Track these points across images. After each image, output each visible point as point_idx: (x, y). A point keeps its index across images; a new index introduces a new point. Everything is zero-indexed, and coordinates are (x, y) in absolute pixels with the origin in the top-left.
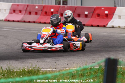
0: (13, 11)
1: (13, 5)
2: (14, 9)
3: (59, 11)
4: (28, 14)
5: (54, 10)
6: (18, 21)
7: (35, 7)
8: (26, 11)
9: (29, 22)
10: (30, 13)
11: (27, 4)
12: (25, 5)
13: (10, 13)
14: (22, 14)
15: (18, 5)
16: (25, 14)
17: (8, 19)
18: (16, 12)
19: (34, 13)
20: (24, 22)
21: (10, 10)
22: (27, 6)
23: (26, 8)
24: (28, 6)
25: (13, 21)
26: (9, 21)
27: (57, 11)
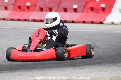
3: (38, 5)
19: (3, 8)
27: (35, 5)
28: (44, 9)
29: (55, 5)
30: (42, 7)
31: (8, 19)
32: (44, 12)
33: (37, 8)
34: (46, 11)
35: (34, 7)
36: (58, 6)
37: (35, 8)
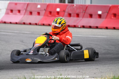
0: (10, 11)
1: (10, 3)
2: (12, 9)
3: (67, 10)
4: (28, 15)
5: (60, 10)
6: (16, 23)
7: (37, 6)
8: (26, 10)
9: (30, 24)
10: (31, 13)
11: (27, 2)
12: (25, 4)
13: (7, 13)
14: (21, 15)
15: (16, 4)
16: (24, 15)
17: (4, 20)
18: (14, 12)
19: (36, 13)
20: (24, 23)
21: (7, 9)
22: (26, 5)
23: (25, 7)
24: (28, 4)
25: (11, 23)
26: (5, 23)
27: (64, 11)
28: (72, 15)
29: (81, 11)
30: (70, 12)
31: (40, 24)
32: (72, 18)
33: (66, 14)
34: (74, 17)
35: (63, 12)
36: (84, 12)
37: (64, 14)
